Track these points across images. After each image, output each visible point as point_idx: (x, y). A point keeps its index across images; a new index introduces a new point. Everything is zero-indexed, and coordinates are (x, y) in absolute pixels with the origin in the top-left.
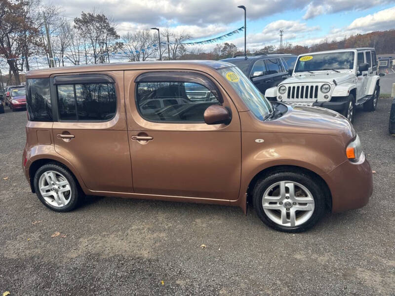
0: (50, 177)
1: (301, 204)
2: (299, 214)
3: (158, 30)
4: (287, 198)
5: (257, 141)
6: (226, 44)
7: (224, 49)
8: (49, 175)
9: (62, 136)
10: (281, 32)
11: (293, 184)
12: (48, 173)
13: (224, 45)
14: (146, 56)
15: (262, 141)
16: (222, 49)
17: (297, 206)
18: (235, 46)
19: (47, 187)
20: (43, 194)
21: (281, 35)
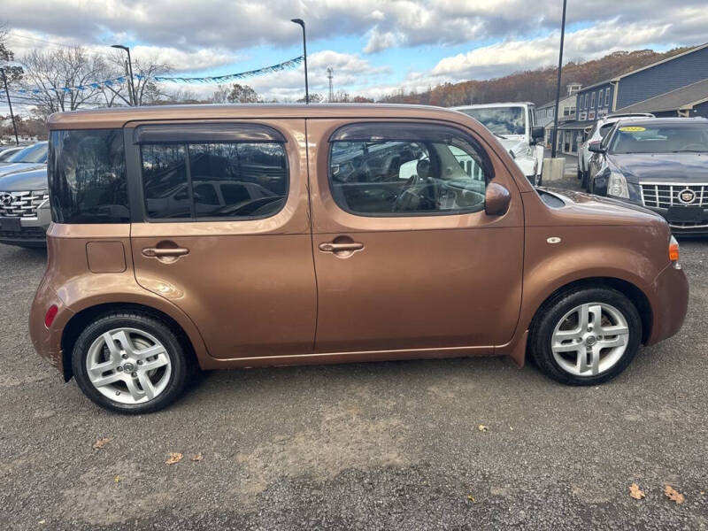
0: (117, 342)
1: (607, 337)
2: (605, 352)
3: (127, 49)
4: (590, 330)
5: (550, 240)
6: (236, 86)
7: (233, 94)
8: (115, 337)
9: (158, 251)
10: (329, 71)
11: (600, 307)
12: (112, 334)
13: (233, 88)
14: (78, 100)
15: (557, 240)
16: (229, 94)
17: (603, 341)
18: (253, 91)
19: (106, 366)
20: (96, 380)
21: (330, 77)
